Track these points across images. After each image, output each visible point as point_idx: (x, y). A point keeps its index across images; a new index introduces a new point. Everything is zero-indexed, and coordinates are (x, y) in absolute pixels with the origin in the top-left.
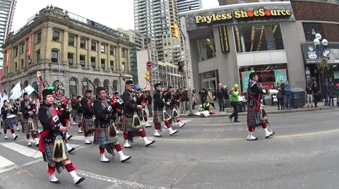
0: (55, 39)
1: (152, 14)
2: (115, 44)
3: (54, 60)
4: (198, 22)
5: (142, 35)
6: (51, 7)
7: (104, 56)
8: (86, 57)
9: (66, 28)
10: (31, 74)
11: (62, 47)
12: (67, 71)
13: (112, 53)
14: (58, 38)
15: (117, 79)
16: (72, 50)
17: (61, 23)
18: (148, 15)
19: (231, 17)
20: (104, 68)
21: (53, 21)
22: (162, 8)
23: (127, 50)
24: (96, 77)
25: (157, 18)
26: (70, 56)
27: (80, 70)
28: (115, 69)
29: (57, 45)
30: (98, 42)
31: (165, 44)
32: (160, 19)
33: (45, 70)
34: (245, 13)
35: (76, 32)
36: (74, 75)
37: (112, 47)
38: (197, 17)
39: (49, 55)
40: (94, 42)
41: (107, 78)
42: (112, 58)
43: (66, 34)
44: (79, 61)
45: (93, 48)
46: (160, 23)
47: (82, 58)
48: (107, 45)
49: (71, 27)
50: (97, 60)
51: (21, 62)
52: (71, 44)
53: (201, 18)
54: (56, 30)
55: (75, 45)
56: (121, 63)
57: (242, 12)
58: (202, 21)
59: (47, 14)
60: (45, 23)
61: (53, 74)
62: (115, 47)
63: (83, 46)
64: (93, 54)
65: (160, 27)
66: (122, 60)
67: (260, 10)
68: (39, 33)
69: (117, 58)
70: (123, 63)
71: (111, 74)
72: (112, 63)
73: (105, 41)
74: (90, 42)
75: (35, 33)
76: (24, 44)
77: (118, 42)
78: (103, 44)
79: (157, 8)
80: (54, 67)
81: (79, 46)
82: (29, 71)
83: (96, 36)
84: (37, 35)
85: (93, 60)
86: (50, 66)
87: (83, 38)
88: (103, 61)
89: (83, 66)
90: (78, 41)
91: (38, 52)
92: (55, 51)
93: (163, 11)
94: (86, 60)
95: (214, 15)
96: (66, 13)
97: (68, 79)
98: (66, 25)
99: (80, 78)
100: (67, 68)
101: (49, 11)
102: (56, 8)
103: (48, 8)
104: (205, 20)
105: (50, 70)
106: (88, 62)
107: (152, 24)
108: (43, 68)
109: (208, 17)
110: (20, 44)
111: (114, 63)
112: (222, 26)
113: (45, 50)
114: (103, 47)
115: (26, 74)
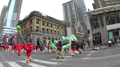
0: (37, 23)
1: (70, 14)
2: (59, 25)
3: (37, 30)
4: (92, 15)
5: (67, 22)
6: (35, 11)
7: (55, 30)
8: (49, 30)
9: (41, 19)
10: (28, 35)
11: (40, 25)
12: (42, 35)
13: (58, 28)
14: (38, 22)
15: (60, 37)
16: (44, 27)
17: (39, 17)
18: (68, 15)
19: (103, 12)
20: (55, 34)
21: (36, 16)
22: (73, 12)
23: (63, 27)
24: (53, 37)
25: (72, 16)
26: (43, 29)
27: (47, 34)
28: (59, 34)
29: (38, 25)
30: (53, 24)
31: (75, 25)
32: (73, 16)
33: (34, 34)
34: (108, 10)
35: (45, 20)
36: (45, 36)
37: (58, 26)
38: (92, 13)
39: (35, 29)
40: (51, 24)
41: (56, 37)
42: (58, 30)
43: (41, 21)
44: (46, 31)
45: (51, 26)
46: (73, 18)
47: (47, 30)
48: (56, 25)
49: (43, 19)
50: (53, 31)
51: (24, 31)
52: (43, 25)
53: (93, 13)
54: (38, 20)
55: (45, 25)
56: (61, 32)
57: (106, 10)
58: (94, 14)
59: (34, 14)
60: (33, 17)
61: (37, 35)
62: (59, 26)
63: (47, 26)
64: (51, 29)
65: (73, 19)
66: (62, 31)
67: (112, 9)
68: (31, 20)
69: (60, 30)
70: (62, 32)
71: (58, 36)
72: (58, 32)
73: (56, 24)
74: (50, 24)
75: (30, 20)
76: (25, 25)
77: (60, 24)
78: (55, 25)
79: (71, 12)
80: (37, 33)
81: (46, 25)
82: (27, 34)
83: (52, 22)
84: (30, 21)
85: (51, 31)
86: (36, 32)
87: (48, 23)
88: (55, 31)
89: (48, 33)
90: (46, 24)
91: (31, 27)
92: (37, 27)
93: (73, 13)
94: (49, 31)
95: (97, 12)
96: (41, 13)
97: (43, 37)
98: (41, 18)
99: (47, 37)
100: (42, 33)
101: (35, 13)
102: (37, 12)
103: (34, 11)
104: (95, 14)
105: (36, 34)
106: (50, 31)
107: (70, 18)
108: (33, 33)
109: (96, 13)
110: (24, 24)
111: (59, 32)
112: (101, 16)
113: (34, 27)
114: (55, 26)
115: (26, 35)
